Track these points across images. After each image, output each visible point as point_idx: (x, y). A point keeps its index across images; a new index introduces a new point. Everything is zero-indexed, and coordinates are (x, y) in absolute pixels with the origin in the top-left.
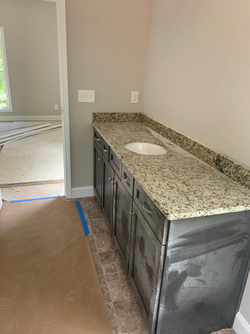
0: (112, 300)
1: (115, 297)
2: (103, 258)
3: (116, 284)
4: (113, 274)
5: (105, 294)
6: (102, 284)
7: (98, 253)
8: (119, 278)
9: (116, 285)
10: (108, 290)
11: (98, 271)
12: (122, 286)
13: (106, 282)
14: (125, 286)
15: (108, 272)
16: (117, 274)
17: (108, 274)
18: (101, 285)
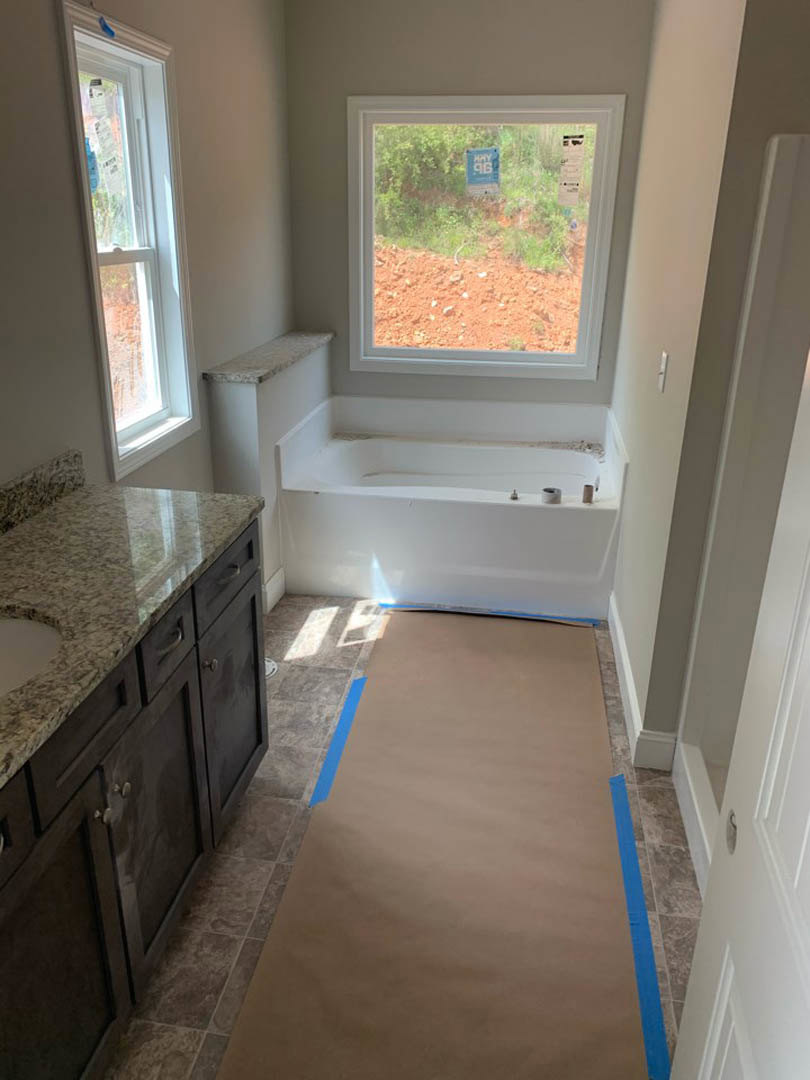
0: (274, 866)
1: (263, 869)
2: (207, 998)
3: (238, 899)
4: (220, 929)
5: (281, 883)
6: (272, 911)
7: (212, 1029)
8: (217, 909)
9: (239, 895)
10: (266, 891)
11: (257, 954)
12: (224, 888)
13: (255, 914)
14: (220, 886)
15: (231, 941)
16: (213, 925)
17: (237, 934)
18: (273, 909)
